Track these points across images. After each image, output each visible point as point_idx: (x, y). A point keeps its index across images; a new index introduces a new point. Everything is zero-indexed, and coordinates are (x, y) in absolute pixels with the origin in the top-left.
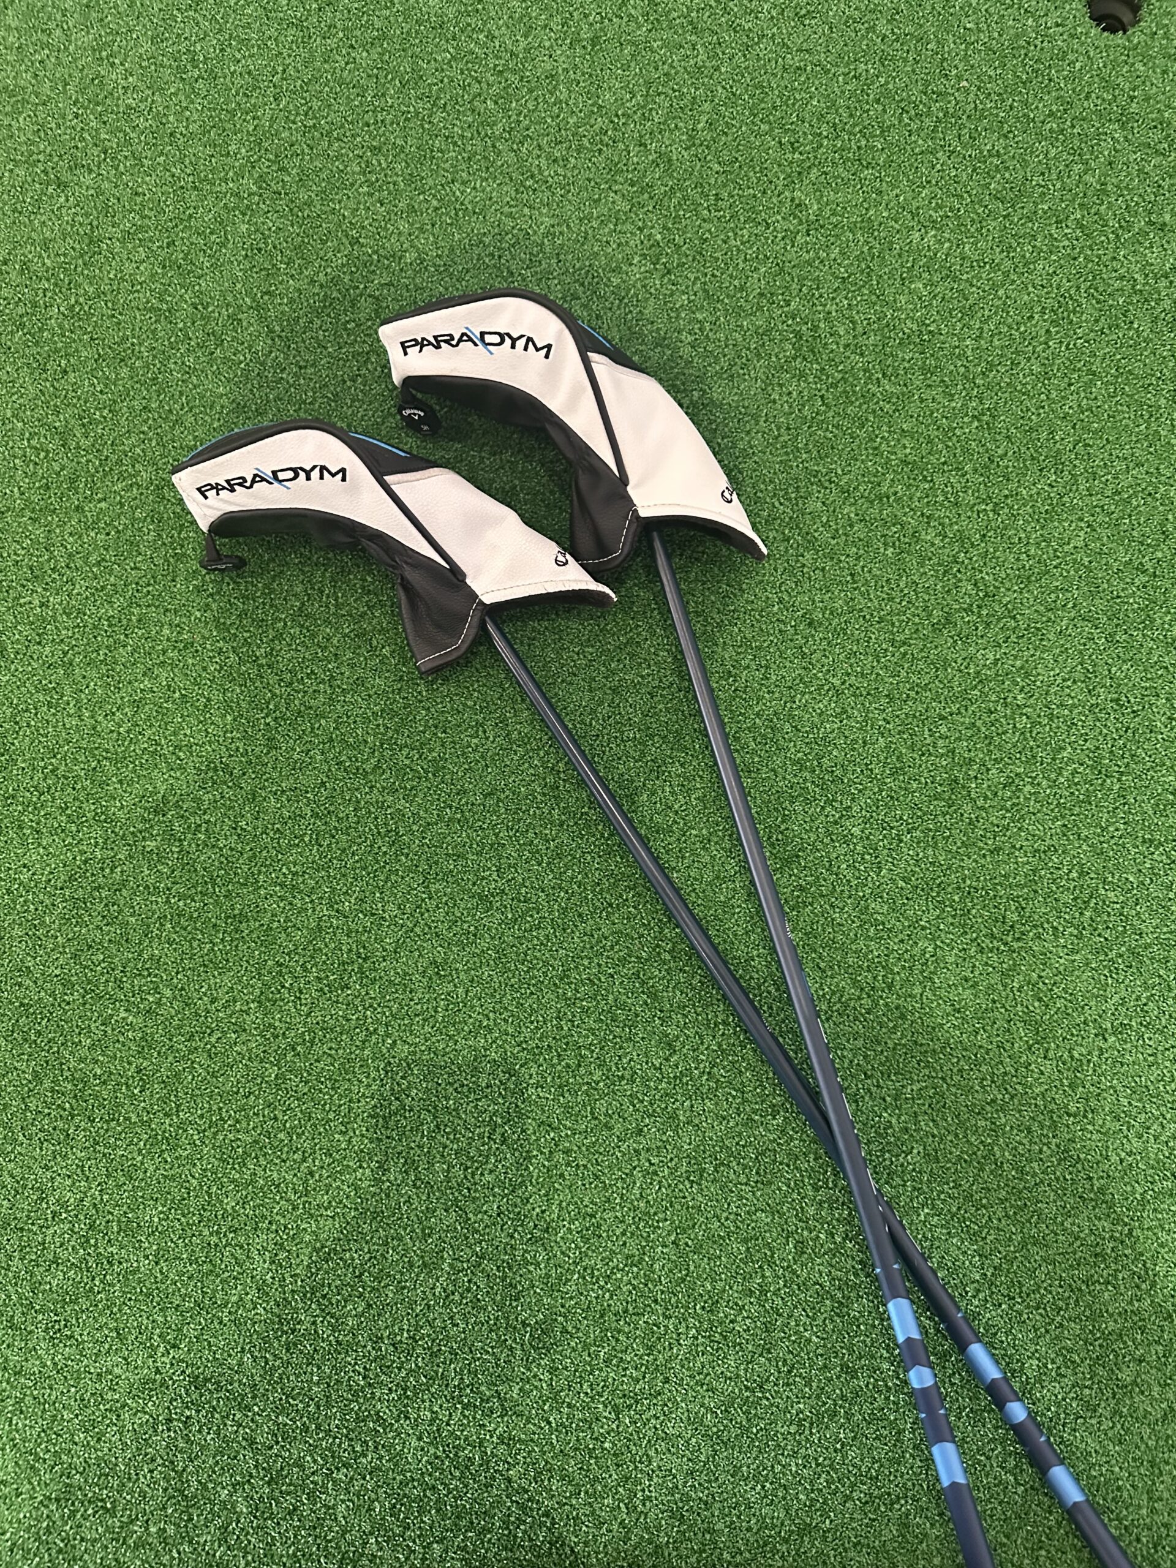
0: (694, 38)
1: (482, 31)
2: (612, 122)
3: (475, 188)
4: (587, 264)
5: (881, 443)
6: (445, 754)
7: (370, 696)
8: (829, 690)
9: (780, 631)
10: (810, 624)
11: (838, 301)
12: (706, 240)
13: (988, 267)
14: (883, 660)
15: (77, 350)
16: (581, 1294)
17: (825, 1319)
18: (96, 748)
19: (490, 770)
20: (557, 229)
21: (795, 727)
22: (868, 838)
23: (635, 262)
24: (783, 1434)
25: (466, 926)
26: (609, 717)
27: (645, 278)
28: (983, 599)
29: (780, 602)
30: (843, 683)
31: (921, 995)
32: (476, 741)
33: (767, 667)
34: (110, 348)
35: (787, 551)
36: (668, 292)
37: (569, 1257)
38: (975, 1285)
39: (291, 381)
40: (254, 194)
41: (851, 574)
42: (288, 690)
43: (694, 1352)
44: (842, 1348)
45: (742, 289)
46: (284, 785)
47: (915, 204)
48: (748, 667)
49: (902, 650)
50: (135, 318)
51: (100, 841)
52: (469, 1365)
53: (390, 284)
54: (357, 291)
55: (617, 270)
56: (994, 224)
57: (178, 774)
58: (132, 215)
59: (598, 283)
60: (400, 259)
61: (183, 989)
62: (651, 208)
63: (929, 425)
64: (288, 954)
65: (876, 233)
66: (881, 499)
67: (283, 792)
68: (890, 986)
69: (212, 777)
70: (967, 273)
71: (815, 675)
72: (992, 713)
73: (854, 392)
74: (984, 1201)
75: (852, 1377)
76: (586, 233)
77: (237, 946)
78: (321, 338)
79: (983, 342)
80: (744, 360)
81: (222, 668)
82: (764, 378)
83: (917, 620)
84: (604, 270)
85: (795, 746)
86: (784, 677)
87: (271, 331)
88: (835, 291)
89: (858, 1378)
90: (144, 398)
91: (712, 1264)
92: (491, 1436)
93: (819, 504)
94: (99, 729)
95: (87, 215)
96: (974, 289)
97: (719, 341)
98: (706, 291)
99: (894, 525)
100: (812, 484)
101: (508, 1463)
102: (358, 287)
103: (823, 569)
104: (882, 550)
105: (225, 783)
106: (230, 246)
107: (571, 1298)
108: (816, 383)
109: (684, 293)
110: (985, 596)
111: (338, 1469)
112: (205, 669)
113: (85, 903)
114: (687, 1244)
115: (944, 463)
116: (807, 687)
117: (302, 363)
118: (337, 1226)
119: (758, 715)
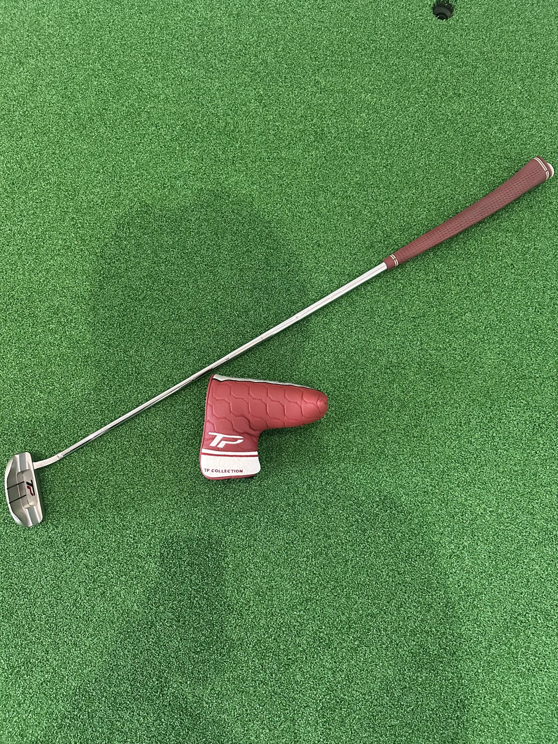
0: (278, 15)
1: (194, 9)
2: (244, 47)
3: (189, 71)
4: (233, 102)
5: (347, 176)
6: (172, 293)
7: (142, 269)
8: (326, 272)
9: (307, 248)
10: (319, 246)
11: (332, 120)
12: (280, 94)
13: (391, 108)
14: (346, 260)
15: (26, 129)
16: (222, 505)
17: (318, 515)
18: (31, 288)
19: (190, 300)
20: (221, 88)
21: (312, 286)
22: (339, 330)
23: (252, 102)
24: (300, 561)
25: (179, 362)
26: (239, 280)
27: (256, 108)
28: (386, 238)
29: (307, 237)
30: (331, 269)
31: (358, 391)
32: (185, 288)
33: (301, 262)
34: (40, 129)
35: (310, 216)
36: (265, 114)
37: (218, 491)
38: (377, 503)
39: (113, 144)
40: (100, 70)
41: (335, 227)
42: (109, 266)
43: (266, 528)
44: (324, 527)
45: (294, 114)
46: (106, 304)
47: (363, 83)
48: (294, 262)
49: (354, 257)
50: (50, 117)
51: (31, 324)
52: (176, 534)
53: (154, 107)
54: (141, 110)
55: (245, 105)
56: (394, 92)
57: (64, 298)
58: (50, 76)
59: (237, 110)
60: (158, 97)
61: (63, 384)
62: (259, 81)
63: (367, 169)
64: (107, 371)
65: (347, 94)
66: (347, 198)
67: (106, 307)
68: (346, 387)
69: (77, 300)
70: (383, 110)
71: (320, 265)
72: (388, 282)
73: (337, 155)
74: (381, 470)
75: (328, 539)
76: (233, 90)
77: (86, 368)
78: (126, 127)
79: (388, 138)
80: (294, 142)
81: (82, 257)
82: (302, 149)
83: (360, 245)
84: (240, 105)
85: (312, 293)
86: (308, 266)
87: (106, 124)
88: (331, 116)
89: (331, 540)
90: (53, 149)
91: (274, 493)
92: (184, 563)
93: (323, 199)
94: (32, 280)
95: (32, 76)
96: (385, 117)
97: (285, 134)
98: (280, 114)
99: (352, 208)
100: (320, 191)
101: (191, 573)
102: (141, 108)
103: (324, 224)
104: (347, 217)
105: (82, 302)
106: (90, 90)
107: (218, 507)
108: (323, 151)
109: (271, 115)
110: (386, 236)
111: (122, 576)
112: (75, 257)
113: (24, 349)
114: (264, 486)
115: (372, 184)
116: (317, 270)
117: (118, 137)
118: (125, 478)
119: (297, 281)
